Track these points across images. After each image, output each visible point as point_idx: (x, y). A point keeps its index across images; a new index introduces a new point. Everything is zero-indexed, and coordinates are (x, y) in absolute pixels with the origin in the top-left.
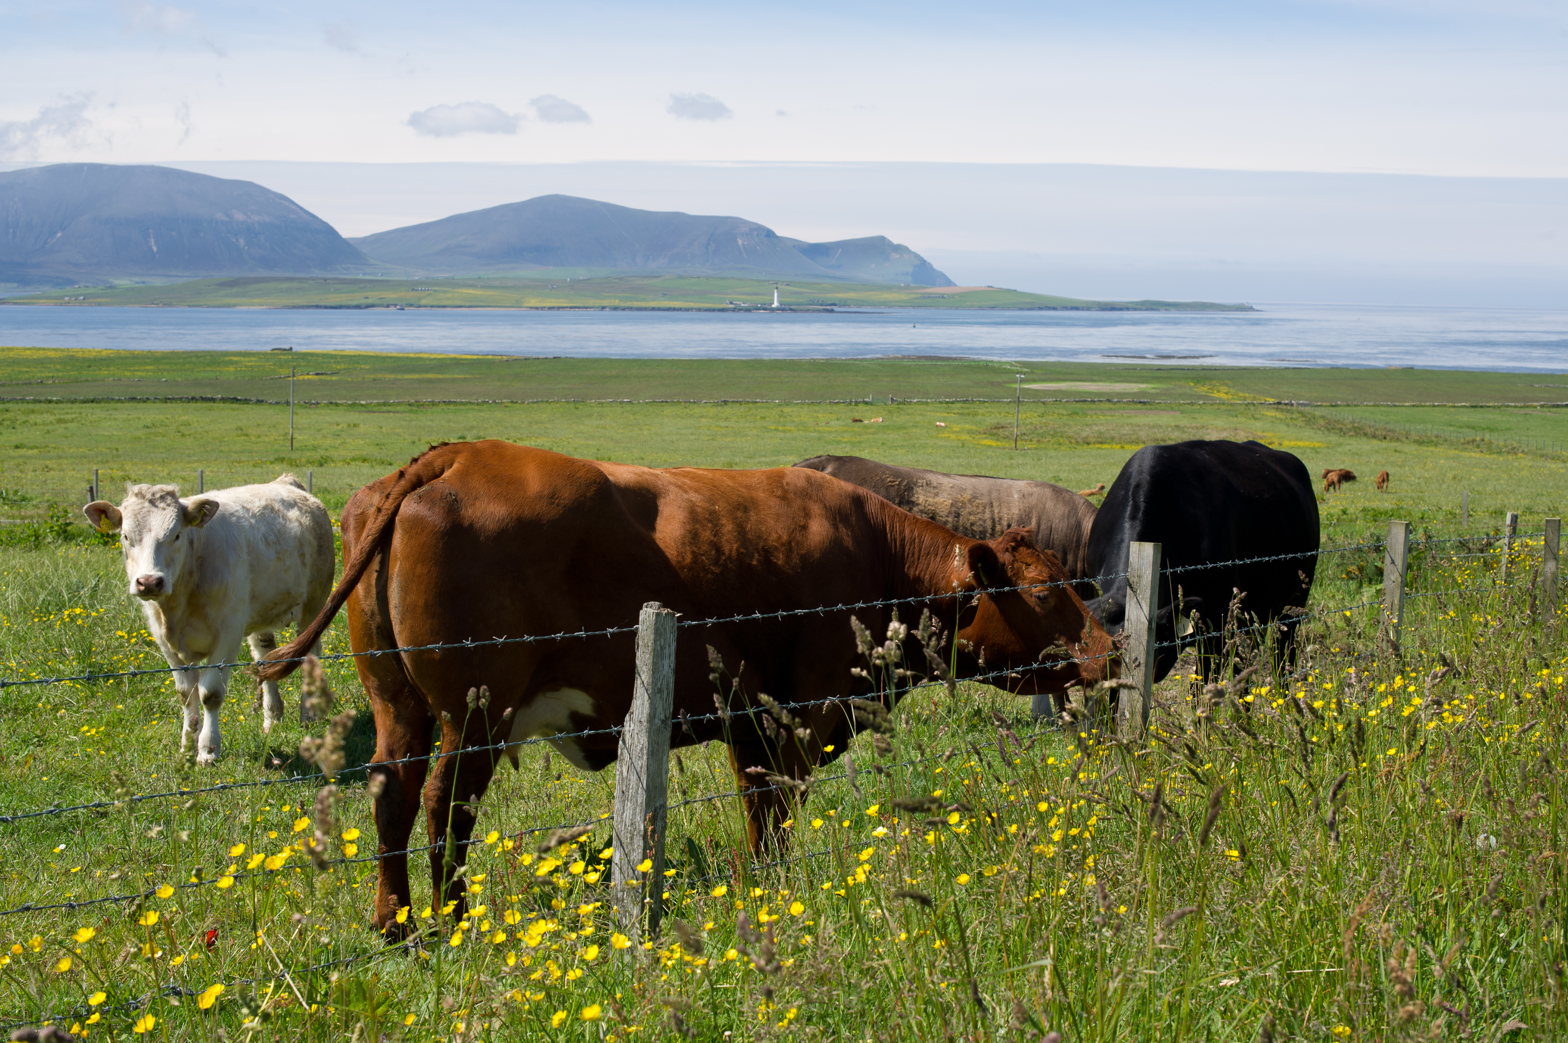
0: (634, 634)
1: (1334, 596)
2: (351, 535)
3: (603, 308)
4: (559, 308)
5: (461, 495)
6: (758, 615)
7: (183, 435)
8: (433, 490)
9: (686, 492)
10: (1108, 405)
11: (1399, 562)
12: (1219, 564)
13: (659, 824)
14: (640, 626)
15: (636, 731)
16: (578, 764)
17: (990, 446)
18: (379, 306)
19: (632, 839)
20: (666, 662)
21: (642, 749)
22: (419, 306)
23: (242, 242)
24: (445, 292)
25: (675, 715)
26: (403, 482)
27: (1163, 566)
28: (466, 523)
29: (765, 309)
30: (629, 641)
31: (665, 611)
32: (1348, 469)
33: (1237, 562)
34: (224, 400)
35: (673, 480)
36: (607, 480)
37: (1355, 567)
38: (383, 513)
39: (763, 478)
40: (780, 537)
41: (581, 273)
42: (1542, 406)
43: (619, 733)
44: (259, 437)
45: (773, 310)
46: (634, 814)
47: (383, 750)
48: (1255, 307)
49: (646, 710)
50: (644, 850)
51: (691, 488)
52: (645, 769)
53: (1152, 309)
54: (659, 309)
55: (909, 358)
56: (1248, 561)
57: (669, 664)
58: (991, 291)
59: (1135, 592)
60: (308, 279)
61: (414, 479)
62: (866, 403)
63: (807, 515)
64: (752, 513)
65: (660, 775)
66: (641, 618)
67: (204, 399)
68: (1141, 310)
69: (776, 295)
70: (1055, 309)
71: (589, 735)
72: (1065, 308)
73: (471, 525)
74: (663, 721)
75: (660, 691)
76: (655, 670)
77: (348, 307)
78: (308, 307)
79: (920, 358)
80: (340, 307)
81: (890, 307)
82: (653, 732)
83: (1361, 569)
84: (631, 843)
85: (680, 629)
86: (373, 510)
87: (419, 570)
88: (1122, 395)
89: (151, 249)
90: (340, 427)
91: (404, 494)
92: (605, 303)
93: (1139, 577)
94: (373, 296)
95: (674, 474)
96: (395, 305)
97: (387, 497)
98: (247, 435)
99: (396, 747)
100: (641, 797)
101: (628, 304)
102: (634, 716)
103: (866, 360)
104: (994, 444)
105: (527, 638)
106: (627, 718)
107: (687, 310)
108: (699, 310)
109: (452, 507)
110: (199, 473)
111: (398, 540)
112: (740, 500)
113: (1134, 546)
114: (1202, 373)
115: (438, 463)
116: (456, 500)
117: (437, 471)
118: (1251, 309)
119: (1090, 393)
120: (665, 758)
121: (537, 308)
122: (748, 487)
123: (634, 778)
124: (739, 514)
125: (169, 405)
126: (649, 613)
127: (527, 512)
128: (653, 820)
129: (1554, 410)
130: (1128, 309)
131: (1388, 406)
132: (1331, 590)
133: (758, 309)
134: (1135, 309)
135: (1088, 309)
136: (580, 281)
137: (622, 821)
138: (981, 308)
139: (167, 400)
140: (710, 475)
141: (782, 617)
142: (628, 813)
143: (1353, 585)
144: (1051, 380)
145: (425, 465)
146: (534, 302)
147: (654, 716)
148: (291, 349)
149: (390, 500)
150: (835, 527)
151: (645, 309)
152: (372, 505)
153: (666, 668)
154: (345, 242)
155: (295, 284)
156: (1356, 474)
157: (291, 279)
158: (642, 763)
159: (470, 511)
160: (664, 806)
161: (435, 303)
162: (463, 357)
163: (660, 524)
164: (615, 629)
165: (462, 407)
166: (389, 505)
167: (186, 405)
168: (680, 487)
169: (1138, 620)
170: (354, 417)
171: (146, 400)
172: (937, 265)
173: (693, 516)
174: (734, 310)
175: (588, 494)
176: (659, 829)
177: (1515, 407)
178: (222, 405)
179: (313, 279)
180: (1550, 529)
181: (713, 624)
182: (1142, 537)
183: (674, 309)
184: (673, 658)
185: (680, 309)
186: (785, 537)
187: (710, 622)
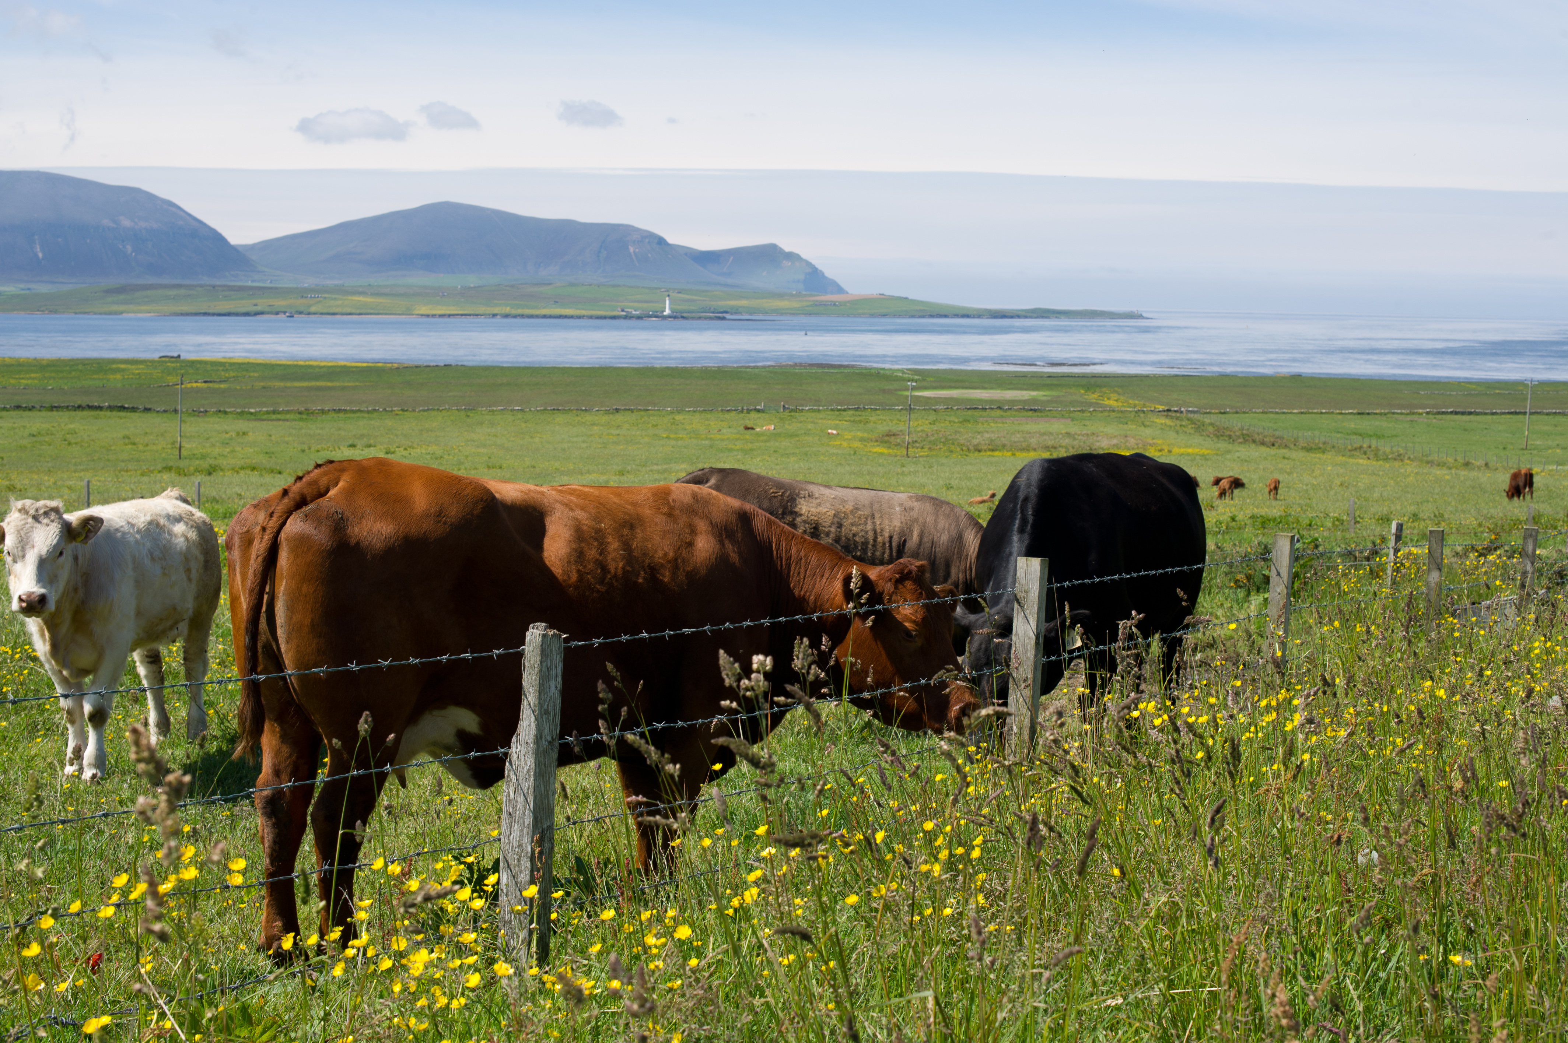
0: (521, 655)
1: (1222, 605)
2: (236, 554)
3: (494, 315)
4: (449, 316)
5: (348, 513)
6: (645, 635)
7: (69, 444)
8: (318, 509)
9: (572, 510)
10: (999, 413)
11: (1285, 574)
12: (1106, 578)
13: (547, 845)
14: (526, 647)
15: (523, 752)
16: (465, 783)
17: (881, 454)
18: (268, 313)
19: (519, 860)
20: (553, 683)
21: (528, 771)
22: (309, 314)
23: (129, 248)
24: (335, 299)
25: (561, 737)
26: (286, 500)
27: (1050, 581)
28: (353, 542)
29: (656, 317)
30: (515, 663)
31: (551, 632)
32: (1237, 476)
33: (1124, 576)
34: (111, 408)
35: (559, 497)
36: (494, 497)
37: (1243, 576)
38: (268, 532)
39: (649, 494)
40: (666, 554)
41: (472, 280)
42: (1428, 413)
43: (506, 754)
44: (147, 445)
45: (665, 318)
46: (521, 836)
47: (270, 770)
48: (1144, 315)
49: (533, 732)
50: (532, 871)
51: (577, 506)
52: (532, 790)
53: (1043, 317)
54: (551, 317)
55: (801, 365)
56: (1135, 575)
57: (555, 685)
58: (883, 299)
59: (1022, 607)
60: (196, 286)
61: (298, 498)
62: (759, 411)
63: (693, 532)
64: (638, 531)
65: (547, 796)
66: (527, 640)
67: (90, 407)
68: (1031, 317)
69: (667, 302)
70: (946, 316)
71: (475, 757)
72: (956, 316)
73: (358, 543)
74: (550, 743)
75: (547, 712)
76: (542, 691)
77: (237, 314)
78: (196, 314)
79: (811, 365)
80: (229, 314)
81: (782, 314)
82: (540, 754)
83: (1249, 577)
84: (519, 865)
85: (567, 650)
86: (258, 529)
87: (305, 589)
88: (1013, 402)
89: (36, 255)
90: (227, 436)
91: (289, 513)
92: (496, 310)
93: (1026, 592)
94: (262, 303)
95: (560, 491)
96: (285, 313)
97: (271, 515)
98: (134, 444)
99: (282, 767)
100: (528, 819)
101: (520, 311)
102: (521, 738)
103: (757, 367)
104: (885, 451)
105: (413, 661)
106: (514, 739)
107: (579, 317)
108: (591, 317)
109: (339, 526)
110: (84, 483)
111: (284, 559)
112: (627, 517)
113: (1022, 561)
114: (1093, 381)
115: (324, 481)
116: (342, 518)
117: (322, 489)
118: (1141, 317)
119: (981, 400)
120: (552, 779)
121: (428, 316)
122: (634, 504)
123: (521, 799)
124: (626, 532)
125: (55, 413)
126: (535, 634)
127: (414, 530)
128: (541, 842)
129: (1439, 417)
130: (1019, 317)
131: (1277, 413)
132: (1220, 598)
133: (650, 316)
134: (1026, 317)
135: (979, 317)
136: (470, 288)
137: (509, 843)
138: (872, 316)
139: (52, 408)
140: (596, 492)
141: (670, 636)
142: (515, 835)
143: (1241, 594)
144: (943, 388)
145: (310, 484)
146: (424, 310)
147: (541, 738)
148: (179, 356)
149: (275, 519)
150: (722, 544)
151: (537, 317)
152: (257, 524)
153: (553, 689)
154: (234, 249)
155: (183, 292)
156: (1245, 481)
157: (179, 286)
158: (529, 784)
159: (357, 530)
160: (551, 827)
161: (325, 311)
162: (354, 364)
163: (547, 542)
164: (501, 651)
165: (352, 415)
166: (273, 523)
167: (73, 413)
168: (566, 505)
169: (1026, 635)
170: (242, 425)
171: (31, 409)
172: (829, 273)
173: (579, 535)
174: (625, 317)
175: (475, 512)
176: (546, 850)
177: (1401, 414)
178: (109, 413)
179: (201, 286)
180: (1433, 540)
181: (600, 644)
182: (1030, 552)
183: (566, 317)
184: (559, 679)
185: (572, 317)
186: (671, 554)
187: (596, 642)
